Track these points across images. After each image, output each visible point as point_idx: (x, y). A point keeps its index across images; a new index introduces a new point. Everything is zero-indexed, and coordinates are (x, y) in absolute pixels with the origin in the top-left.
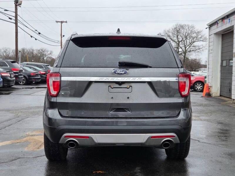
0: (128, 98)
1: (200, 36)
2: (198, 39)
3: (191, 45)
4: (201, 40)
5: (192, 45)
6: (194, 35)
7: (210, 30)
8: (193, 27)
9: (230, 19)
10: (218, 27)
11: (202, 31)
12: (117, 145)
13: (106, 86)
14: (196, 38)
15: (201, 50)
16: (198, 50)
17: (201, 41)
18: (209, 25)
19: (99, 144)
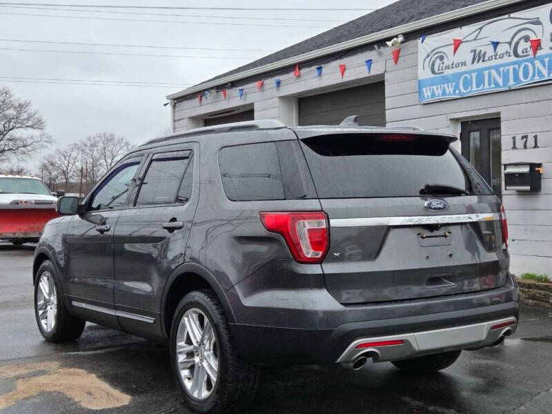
0: (451, 255)
1: (25, 116)
2: (19, 123)
3: (4, 136)
4: (27, 124)
5: (7, 136)
6: (11, 112)
7: (176, 110)
8: (6, 93)
9: (242, 90)
10: (202, 104)
11: (29, 103)
12: (445, 350)
13: (412, 234)
14: (15, 120)
15: (29, 148)
16: (24, 149)
17: (29, 126)
18: (175, 99)
19: (421, 352)
